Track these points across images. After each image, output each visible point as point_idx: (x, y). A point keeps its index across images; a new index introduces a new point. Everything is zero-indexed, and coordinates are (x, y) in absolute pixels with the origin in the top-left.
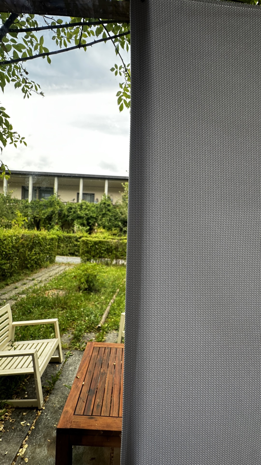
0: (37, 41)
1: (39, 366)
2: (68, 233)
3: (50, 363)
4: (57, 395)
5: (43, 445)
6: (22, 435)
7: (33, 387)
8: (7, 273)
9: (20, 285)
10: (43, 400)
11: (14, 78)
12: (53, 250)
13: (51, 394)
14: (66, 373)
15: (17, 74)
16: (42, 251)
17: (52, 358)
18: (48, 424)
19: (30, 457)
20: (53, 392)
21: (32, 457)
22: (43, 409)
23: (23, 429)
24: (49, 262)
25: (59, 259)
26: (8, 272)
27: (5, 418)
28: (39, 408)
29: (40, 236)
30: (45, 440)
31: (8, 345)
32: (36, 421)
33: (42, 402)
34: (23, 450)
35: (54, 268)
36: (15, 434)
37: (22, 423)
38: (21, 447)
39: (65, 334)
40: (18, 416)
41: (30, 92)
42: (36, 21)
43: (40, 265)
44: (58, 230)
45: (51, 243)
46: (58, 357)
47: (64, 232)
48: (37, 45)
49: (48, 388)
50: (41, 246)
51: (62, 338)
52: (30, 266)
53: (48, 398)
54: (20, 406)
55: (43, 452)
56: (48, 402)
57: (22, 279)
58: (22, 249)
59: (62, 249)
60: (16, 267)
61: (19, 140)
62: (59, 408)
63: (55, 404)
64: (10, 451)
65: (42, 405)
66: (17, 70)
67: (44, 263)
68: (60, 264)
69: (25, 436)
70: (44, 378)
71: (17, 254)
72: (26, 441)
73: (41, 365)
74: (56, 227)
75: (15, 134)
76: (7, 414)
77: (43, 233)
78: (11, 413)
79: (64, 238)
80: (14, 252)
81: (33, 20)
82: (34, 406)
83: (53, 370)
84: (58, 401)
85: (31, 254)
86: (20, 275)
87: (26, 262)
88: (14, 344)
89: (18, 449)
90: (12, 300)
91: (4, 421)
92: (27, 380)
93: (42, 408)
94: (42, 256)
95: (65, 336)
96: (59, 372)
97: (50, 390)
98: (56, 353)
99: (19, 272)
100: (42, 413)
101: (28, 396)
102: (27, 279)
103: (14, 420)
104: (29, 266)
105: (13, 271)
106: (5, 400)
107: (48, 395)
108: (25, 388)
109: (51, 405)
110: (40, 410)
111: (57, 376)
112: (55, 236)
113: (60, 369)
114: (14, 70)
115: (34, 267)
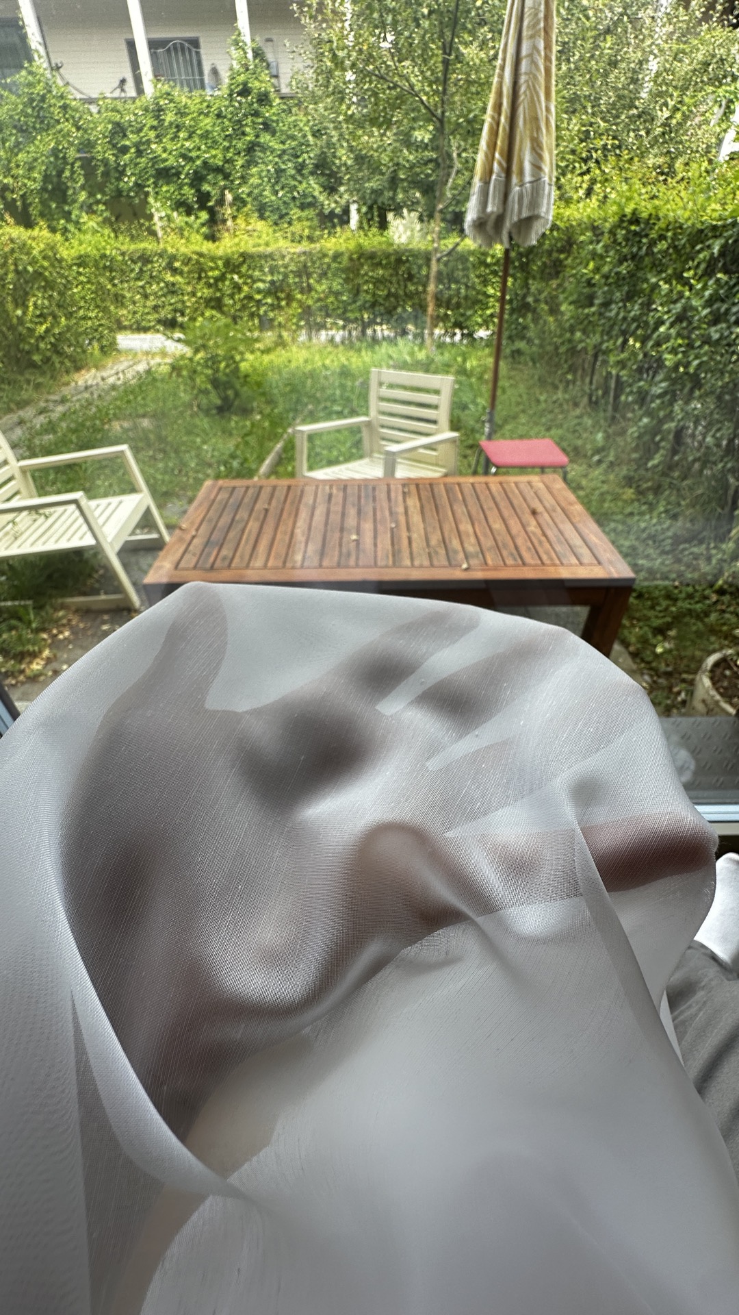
2: (133, 238)
16: (59, 306)
24: (98, 350)
25: (125, 340)
28: (133, 608)
43: (73, 360)
44: (95, 232)
47: (121, 237)
52: (43, 361)
57: (33, 400)
59: (130, 306)
65: (137, 604)
67: (84, 350)
68: (137, 354)
79: (125, 262)
82: (120, 605)
85: (28, 317)
86: (21, 388)
87: (24, 346)
98: (147, 517)
104: (37, 359)
110: (135, 611)
115: (58, 365)
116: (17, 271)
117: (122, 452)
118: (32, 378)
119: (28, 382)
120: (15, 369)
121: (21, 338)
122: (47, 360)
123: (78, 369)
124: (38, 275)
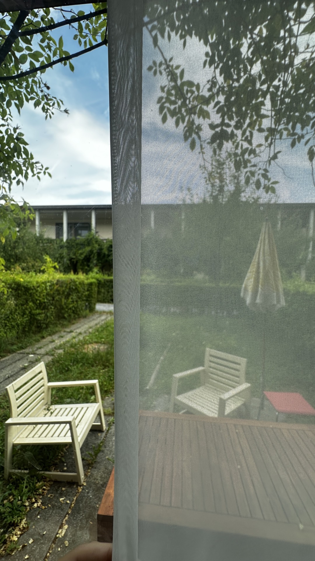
0: (56, 45)
1: (78, 435)
2: (109, 275)
3: (91, 430)
4: (100, 469)
5: (85, 527)
6: (62, 514)
7: (72, 458)
8: (42, 325)
9: (56, 337)
10: (83, 474)
11: (32, 96)
12: (92, 297)
13: (92, 467)
14: (109, 443)
15: (36, 90)
16: (79, 298)
17: (93, 426)
18: (90, 503)
19: (70, 540)
20: (94, 465)
21: (72, 540)
22: (85, 485)
23: (62, 507)
24: (88, 311)
25: (99, 307)
26: (43, 323)
27: (43, 493)
28: (80, 484)
29: (77, 281)
30: (87, 522)
31: (45, 409)
32: (76, 499)
33: (82, 477)
34: (62, 530)
35: (95, 317)
36: (54, 512)
37: (61, 499)
38: (61, 527)
39: (108, 396)
40: (57, 491)
41: (53, 111)
42: (52, 18)
43: (78, 315)
44: (97, 273)
45: (90, 289)
46: (99, 424)
47: (105, 276)
48: (56, 49)
49: (90, 460)
50: (78, 292)
51: (104, 402)
52: (68, 316)
53: (89, 472)
54: (59, 480)
55: (85, 535)
56: (89, 477)
57: (60, 331)
58: (58, 297)
59: (102, 295)
60: (52, 317)
61: (42, 171)
62: (101, 485)
63: (97, 480)
64: (49, 531)
65: (82, 481)
66: (36, 86)
67: (83, 311)
68: (102, 313)
69: (65, 515)
70: (85, 448)
71: (53, 303)
72: (66, 521)
73: (80, 434)
74: (95, 270)
75: (37, 165)
76: (44, 487)
77: (81, 276)
78: (49, 487)
79: (104, 282)
80: (49, 300)
81: (49, 17)
82: (74, 481)
83: (95, 440)
84: (101, 477)
85: (68, 302)
86: (57, 326)
87: (63, 311)
88: (51, 407)
89: (58, 529)
90: (49, 355)
91: (42, 495)
92: (66, 449)
93: (83, 485)
94: (81, 304)
95: (108, 399)
96: (102, 442)
97: (92, 464)
98: (98, 419)
99: (55, 323)
100: (83, 489)
101: (67, 468)
102: (65, 331)
103: (53, 495)
104: (66, 315)
105: (49, 322)
106: (43, 472)
107: (89, 469)
108: (63, 460)
109: (93, 481)
110: (80, 486)
111: (99, 446)
112: (94, 280)
113: (102, 438)
114: (32, 85)
115: (72, 317)
116: (70, 289)
117: (95, 384)
118: (62, 322)
119: (60, 324)
120: (57, 319)
121: (63, 308)
122: (70, 316)
123: (79, 318)
124: (76, 289)
